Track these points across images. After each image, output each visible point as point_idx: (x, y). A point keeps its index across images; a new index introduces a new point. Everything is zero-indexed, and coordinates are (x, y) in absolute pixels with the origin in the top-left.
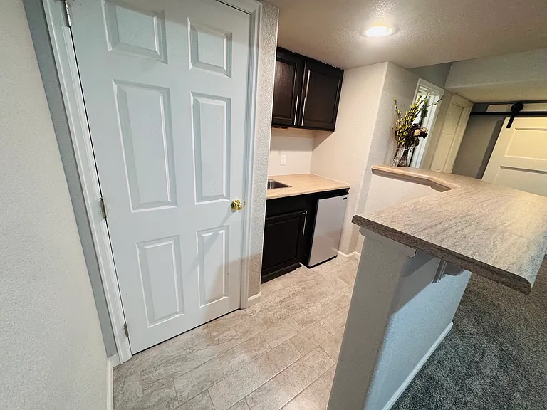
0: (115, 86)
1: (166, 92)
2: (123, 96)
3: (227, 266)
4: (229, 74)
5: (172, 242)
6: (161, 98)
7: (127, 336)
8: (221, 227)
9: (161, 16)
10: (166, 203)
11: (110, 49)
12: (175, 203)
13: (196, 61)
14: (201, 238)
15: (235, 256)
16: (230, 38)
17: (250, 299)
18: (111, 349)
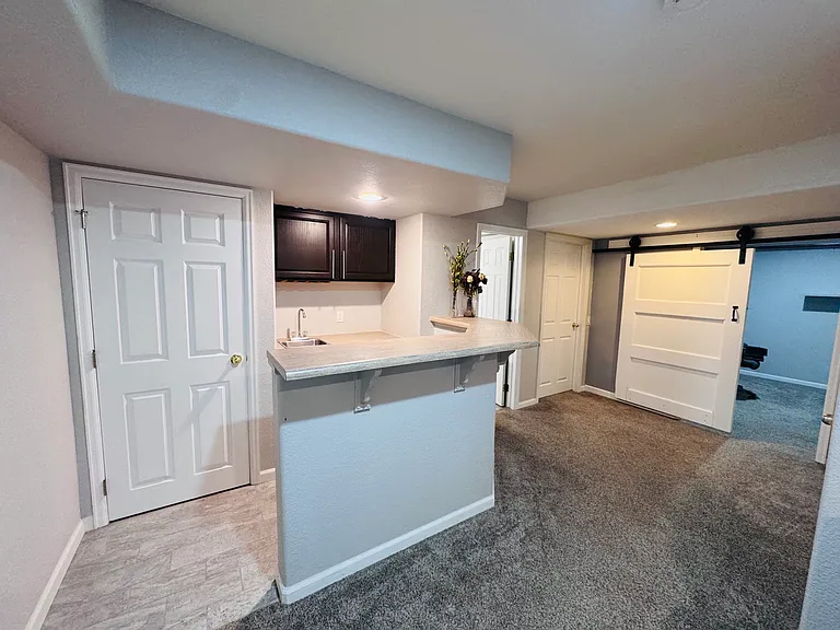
0: (115, 263)
1: (160, 264)
2: (121, 270)
3: (229, 428)
4: (223, 243)
5: (162, 395)
6: (155, 269)
7: (105, 494)
8: (220, 382)
9: (158, 211)
10: (158, 356)
11: (114, 237)
12: (166, 355)
13: (188, 237)
14: (196, 393)
15: (240, 416)
16: (222, 217)
17: (262, 473)
18: (86, 510)
